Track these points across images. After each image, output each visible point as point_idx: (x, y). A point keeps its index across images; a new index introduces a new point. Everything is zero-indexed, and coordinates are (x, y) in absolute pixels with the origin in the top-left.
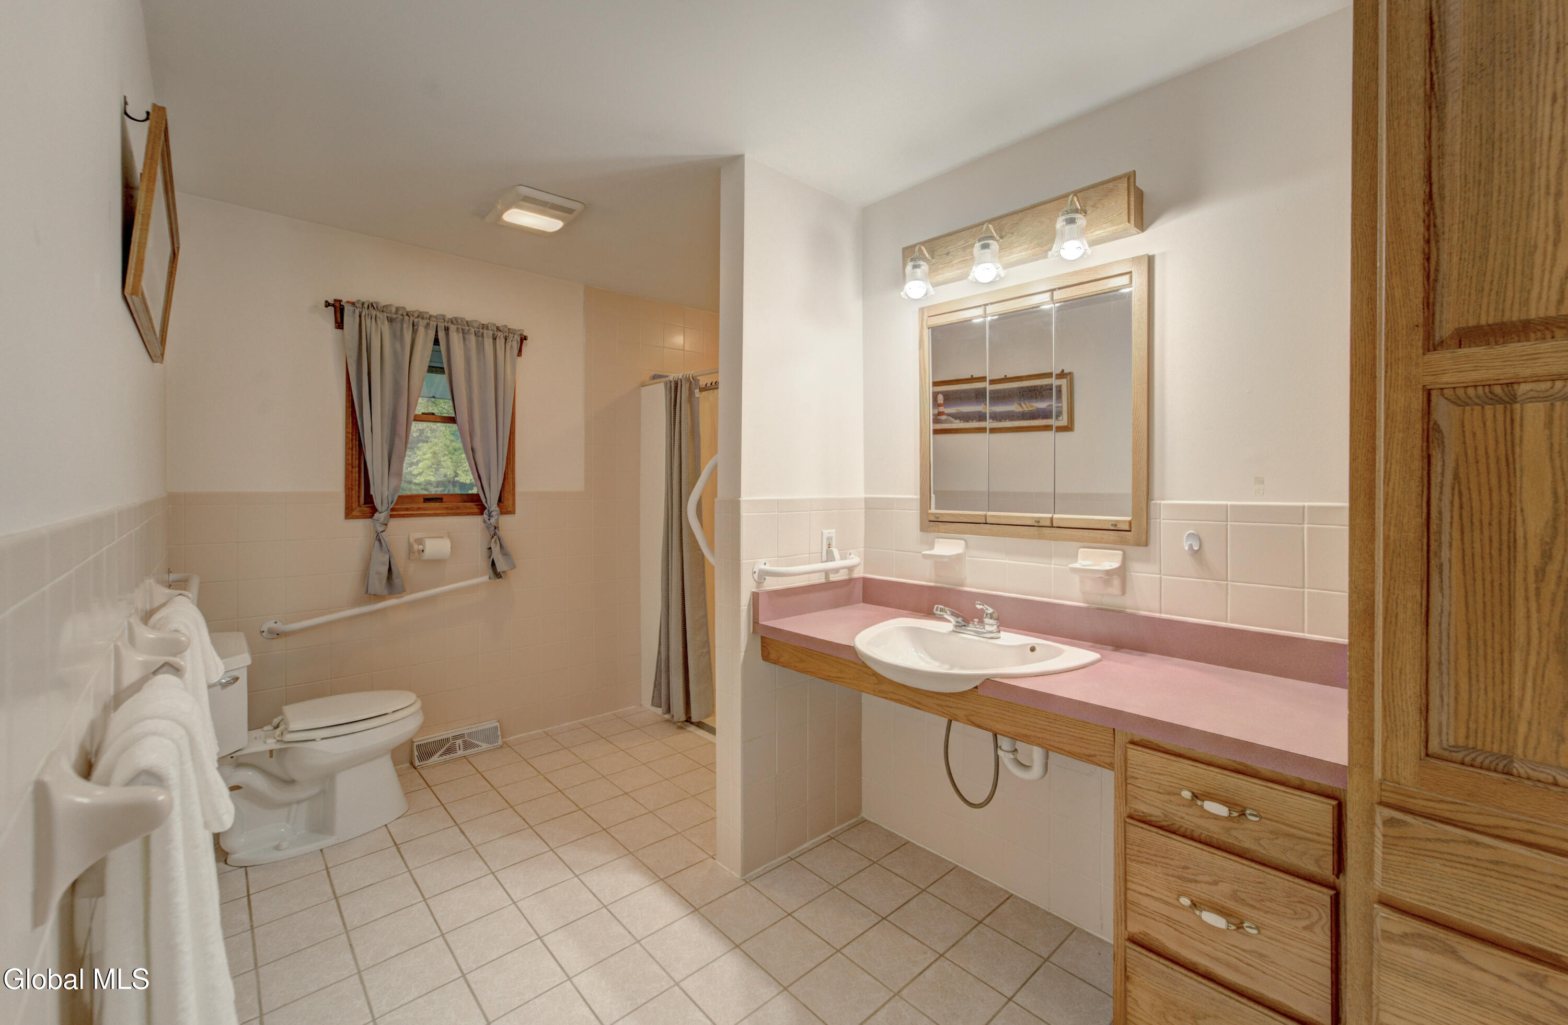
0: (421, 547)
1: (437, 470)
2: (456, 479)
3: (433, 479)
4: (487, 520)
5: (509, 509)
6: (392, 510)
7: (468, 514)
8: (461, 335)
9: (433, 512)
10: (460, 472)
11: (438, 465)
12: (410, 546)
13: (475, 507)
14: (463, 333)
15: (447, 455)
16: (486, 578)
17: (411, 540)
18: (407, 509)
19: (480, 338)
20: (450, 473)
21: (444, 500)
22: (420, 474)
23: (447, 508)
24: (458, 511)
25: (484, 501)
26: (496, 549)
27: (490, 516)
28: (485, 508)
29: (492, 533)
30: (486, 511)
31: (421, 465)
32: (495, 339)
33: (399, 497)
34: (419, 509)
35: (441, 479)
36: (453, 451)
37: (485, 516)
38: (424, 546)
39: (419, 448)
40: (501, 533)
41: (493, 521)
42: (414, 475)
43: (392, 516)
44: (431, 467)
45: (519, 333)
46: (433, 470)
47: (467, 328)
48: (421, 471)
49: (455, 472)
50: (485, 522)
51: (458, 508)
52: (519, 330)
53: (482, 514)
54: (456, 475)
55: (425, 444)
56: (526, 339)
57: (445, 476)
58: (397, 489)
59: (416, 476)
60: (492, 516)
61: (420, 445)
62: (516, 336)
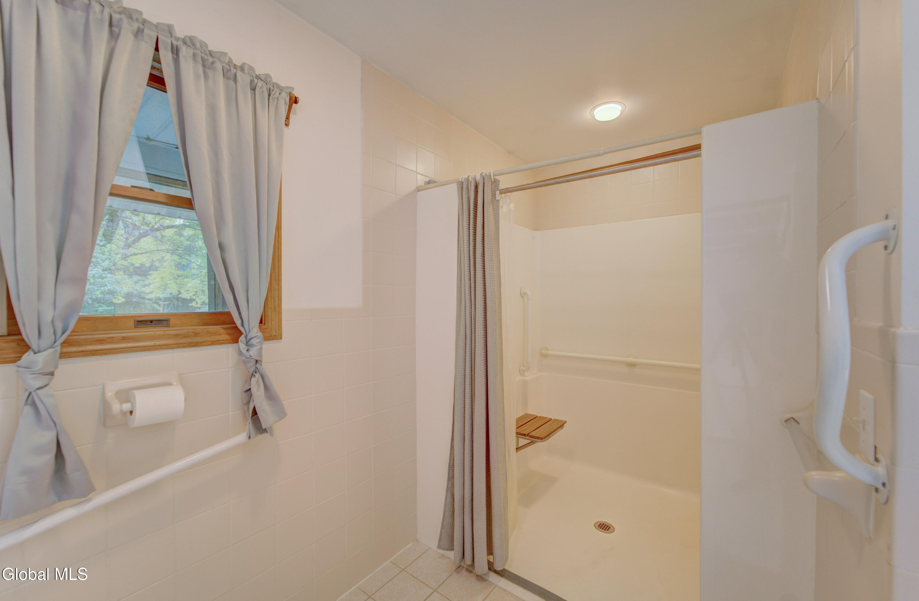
0: (127, 407)
1: (165, 290)
2: (179, 296)
3: (161, 296)
4: (244, 351)
5: (273, 333)
6: (66, 343)
7: (213, 343)
8: (200, 69)
9: (151, 343)
10: (182, 291)
11: (165, 287)
12: (105, 405)
13: (223, 331)
14: (204, 66)
15: (172, 280)
16: (242, 437)
17: (110, 394)
18: (101, 341)
19: (232, 83)
20: (175, 292)
21: (171, 323)
22: (151, 293)
23: (176, 336)
24: (196, 340)
25: (238, 323)
26: (258, 392)
27: (248, 343)
28: (241, 333)
29: (252, 369)
30: (242, 338)
31: (152, 286)
32: (253, 89)
33: (83, 320)
34: (124, 339)
35: (168, 296)
36: (177, 277)
37: (242, 345)
38: (133, 405)
39: (150, 275)
40: (266, 367)
41: (253, 352)
42: (146, 293)
43: (63, 355)
44: (159, 288)
45: (288, 91)
46: (162, 289)
47: (211, 59)
48: (152, 290)
49: (179, 291)
50: (240, 353)
51: (196, 334)
52: (288, 87)
53: (236, 341)
54: (180, 293)
55: (155, 272)
56: (296, 102)
57: (171, 294)
58: (74, 306)
59: (148, 294)
60: (252, 346)
61: (151, 272)
62: (283, 94)
